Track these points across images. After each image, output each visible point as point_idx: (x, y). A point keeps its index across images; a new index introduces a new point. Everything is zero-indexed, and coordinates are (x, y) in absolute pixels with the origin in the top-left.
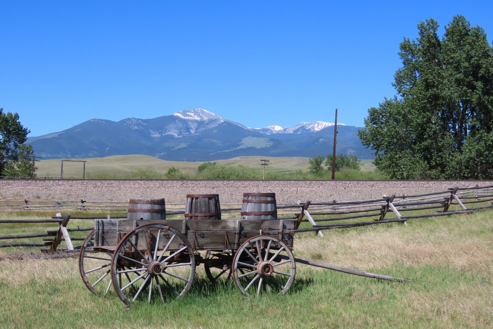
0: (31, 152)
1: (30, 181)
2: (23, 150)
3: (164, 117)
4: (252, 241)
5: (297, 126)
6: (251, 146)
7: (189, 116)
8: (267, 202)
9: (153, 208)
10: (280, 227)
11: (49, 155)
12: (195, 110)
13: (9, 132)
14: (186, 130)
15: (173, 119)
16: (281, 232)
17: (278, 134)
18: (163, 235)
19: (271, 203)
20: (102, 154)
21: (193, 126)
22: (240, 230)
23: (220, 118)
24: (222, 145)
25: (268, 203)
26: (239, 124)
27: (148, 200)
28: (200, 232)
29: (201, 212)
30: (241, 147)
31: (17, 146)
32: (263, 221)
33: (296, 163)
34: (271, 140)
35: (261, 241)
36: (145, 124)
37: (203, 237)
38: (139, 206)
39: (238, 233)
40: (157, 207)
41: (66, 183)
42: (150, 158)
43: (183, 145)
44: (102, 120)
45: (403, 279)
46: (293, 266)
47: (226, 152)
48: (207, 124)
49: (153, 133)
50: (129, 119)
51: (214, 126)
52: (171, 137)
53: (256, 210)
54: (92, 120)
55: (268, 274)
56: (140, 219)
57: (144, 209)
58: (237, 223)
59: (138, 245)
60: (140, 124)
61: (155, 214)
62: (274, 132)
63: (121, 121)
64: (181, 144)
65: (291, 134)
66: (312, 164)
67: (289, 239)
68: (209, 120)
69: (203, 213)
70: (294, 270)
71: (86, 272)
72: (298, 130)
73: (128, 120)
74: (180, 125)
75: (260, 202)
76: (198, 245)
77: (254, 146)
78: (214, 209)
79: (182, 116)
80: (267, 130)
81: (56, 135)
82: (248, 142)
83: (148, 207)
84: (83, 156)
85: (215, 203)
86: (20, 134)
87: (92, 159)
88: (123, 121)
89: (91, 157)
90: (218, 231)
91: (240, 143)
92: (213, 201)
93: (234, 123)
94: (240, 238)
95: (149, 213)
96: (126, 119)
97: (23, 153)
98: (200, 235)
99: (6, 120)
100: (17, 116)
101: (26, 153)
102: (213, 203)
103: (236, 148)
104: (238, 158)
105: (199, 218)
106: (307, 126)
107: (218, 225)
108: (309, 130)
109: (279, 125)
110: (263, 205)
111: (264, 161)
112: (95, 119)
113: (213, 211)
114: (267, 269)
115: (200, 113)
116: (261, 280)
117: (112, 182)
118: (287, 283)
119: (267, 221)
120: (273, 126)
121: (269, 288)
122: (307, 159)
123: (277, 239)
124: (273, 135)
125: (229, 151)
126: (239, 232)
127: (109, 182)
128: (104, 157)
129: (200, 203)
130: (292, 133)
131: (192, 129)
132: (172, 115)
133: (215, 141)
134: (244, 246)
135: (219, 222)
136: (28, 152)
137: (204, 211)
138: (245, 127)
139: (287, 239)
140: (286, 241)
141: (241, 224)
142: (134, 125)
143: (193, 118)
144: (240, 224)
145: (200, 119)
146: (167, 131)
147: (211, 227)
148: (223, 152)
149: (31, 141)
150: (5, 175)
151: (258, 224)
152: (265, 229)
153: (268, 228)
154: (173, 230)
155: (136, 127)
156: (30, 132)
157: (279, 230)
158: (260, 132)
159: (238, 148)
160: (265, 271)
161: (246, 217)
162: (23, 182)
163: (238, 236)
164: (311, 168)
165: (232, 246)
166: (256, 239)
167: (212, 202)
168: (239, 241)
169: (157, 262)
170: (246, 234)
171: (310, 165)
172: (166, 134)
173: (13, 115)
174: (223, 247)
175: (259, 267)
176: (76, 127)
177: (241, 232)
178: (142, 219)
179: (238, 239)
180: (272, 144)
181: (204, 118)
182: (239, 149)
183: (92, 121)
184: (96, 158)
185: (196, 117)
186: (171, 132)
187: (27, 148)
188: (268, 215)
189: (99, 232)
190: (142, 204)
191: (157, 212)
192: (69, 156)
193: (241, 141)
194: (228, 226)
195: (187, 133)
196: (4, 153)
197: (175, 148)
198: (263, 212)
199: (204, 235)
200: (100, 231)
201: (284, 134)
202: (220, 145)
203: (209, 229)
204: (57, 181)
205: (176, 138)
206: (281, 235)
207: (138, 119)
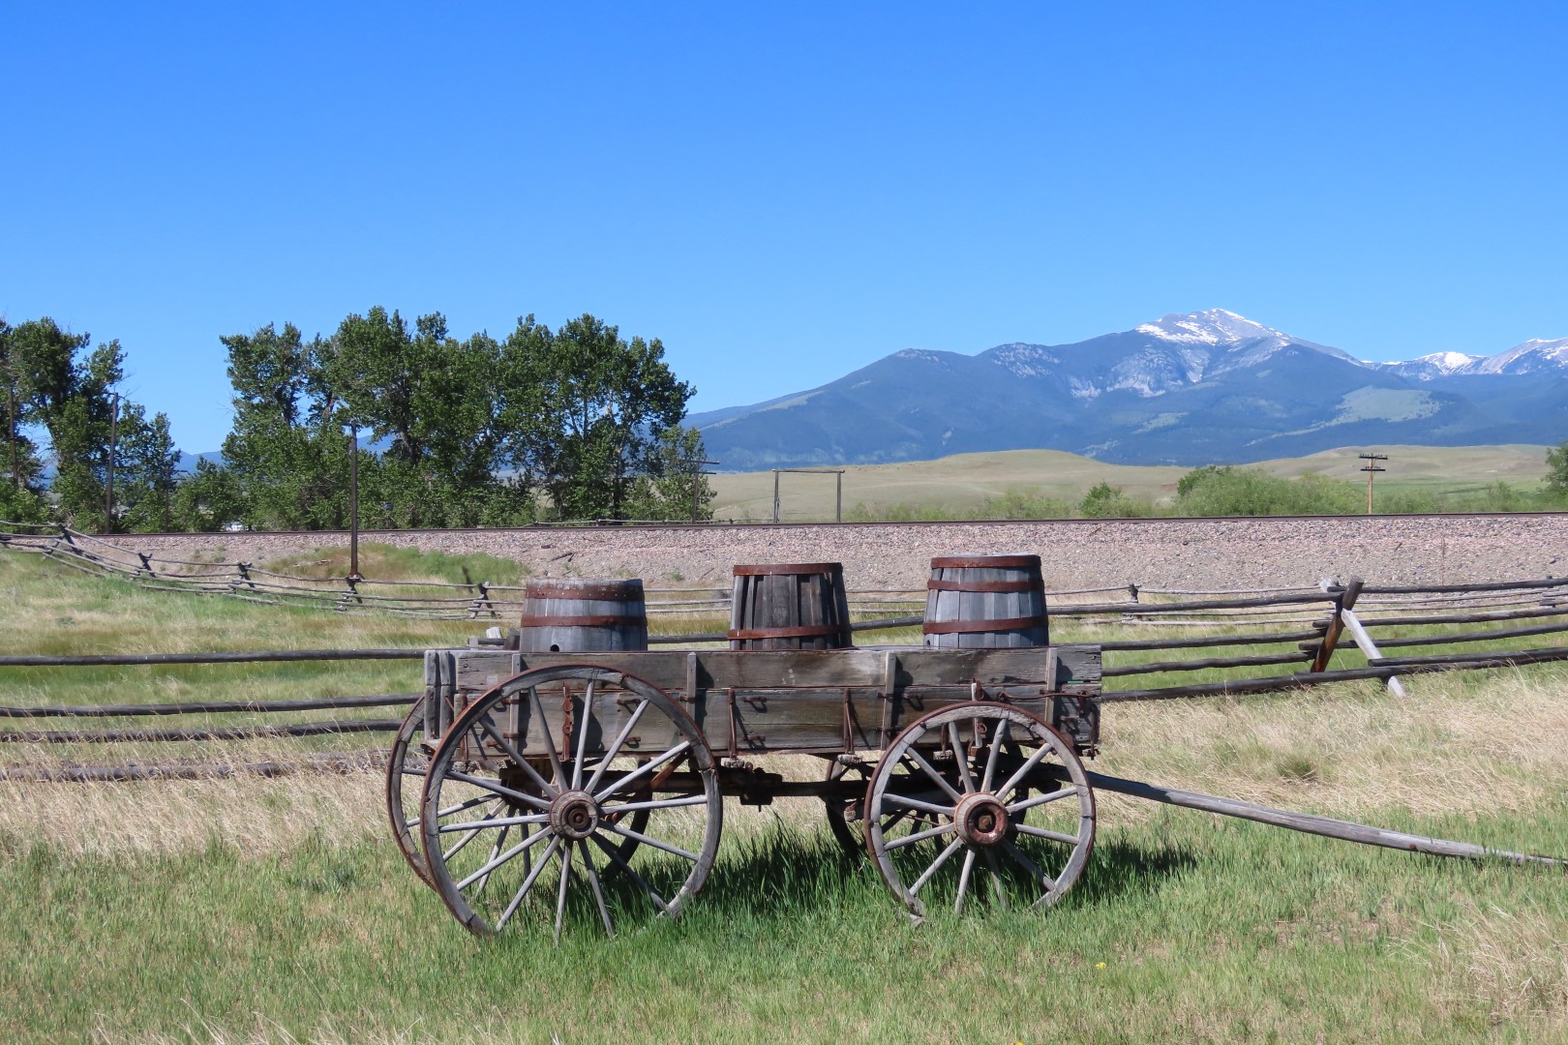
0: (696, 450)
1: (658, 532)
2: (675, 442)
3: (1110, 339)
4: (933, 722)
5: (1515, 350)
6: (1373, 416)
7: (1184, 331)
8: (1004, 589)
9: (594, 614)
10: (1048, 673)
11: (784, 458)
12: (1200, 314)
13: (637, 394)
14: (1175, 375)
15: (1135, 342)
16: (1051, 692)
17: (1457, 377)
18: (619, 702)
19: (1020, 592)
20: (931, 450)
21: (1196, 362)
22: (896, 686)
23: (1278, 334)
24: (1285, 416)
25: (1007, 593)
26: (1336, 350)
27: (574, 586)
28: (751, 693)
29: (773, 625)
30: (1341, 420)
31: (660, 431)
32: (982, 654)
33: (1512, 464)
34: (1436, 396)
35: (976, 720)
36: (1056, 361)
37: (763, 710)
38: (548, 606)
39: (888, 695)
40: (605, 609)
41: (757, 534)
42: (1068, 458)
43: (1167, 419)
44: (930, 353)
45: (1522, 856)
46: (1085, 810)
47: (1297, 436)
48: (1240, 353)
49: (1079, 385)
50: (1008, 347)
51: (1260, 360)
52: (1133, 396)
53: (966, 617)
54: (900, 352)
55: (988, 838)
56: (548, 650)
57: (561, 614)
58: (887, 659)
59: (529, 735)
60: (1039, 361)
61: (596, 633)
62: (1445, 372)
63: (984, 354)
64: (1161, 415)
65: (1496, 376)
66: (1556, 466)
67: (1081, 716)
68: (1244, 340)
69: (777, 627)
70: (1090, 822)
71: (409, 822)
72: (1518, 363)
73: (1004, 351)
74: (1158, 360)
75: (981, 589)
76: (746, 735)
77: (1383, 418)
78: (820, 615)
79: (1163, 334)
80: (1423, 366)
81: (802, 401)
82: (1361, 405)
83: (572, 608)
84: (880, 457)
85: (822, 594)
86: (668, 399)
87: (899, 465)
88: (991, 354)
89: (902, 460)
90: (818, 690)
91: (1338, 407)
92: (814, 585)
93: (1319, 350)
94: (897, 711)
95: (580, 629)
96: (999, 348)
97: (673, 452)
98: (751, 702)
99: (628, 361)
100: (658, 349)
101: (681, 450)
102: (814, 594)
103: (1327, 424)
104: (1332, 454)
105: (765, 644)
106: (1546, 351)
107: (818, 667)
108: (1552, 361)
109: (1457, 351)
110: (990, 599)
111: (1372, 458)
112: (911, 351)
113: (816, 621)
114: (985, 820)
115: (1215, 322)
116: (970, 856)
117: (890, 529)
118: (1064, 866)
119: (998, 655)
120: (1441, 354)
121: (995, 884)
122: (1540, 451)
123: (1026, 716)
124: (1439, 380)
125: (1306, 431)
126: (891, 691)
127: (879, 530)
128: (937, 458)
129: (770, 592)
130: (1500, 372)
131: (1192, 369)
132: (1134, 331)
133: (1263, 402)
134: (906, 739)
135: (821, 659)
136: (689, 449)
137: (780, 622)
138: (1353, 359)
139: (1073, 715)
140: (1072, 720)
141: (898, 664)
142: (1024, 363)
143: (1194, 338)
144: (894, 662)
145: (1216, 340)
146: (1120, 378)
147: (792, 676)
148: (1288, 436)
149: (733, 420)
150: (628, 517)
151: (966, 664)
152: (993, 680)
153: (1000, 677)
154: (639, 686)
155: (1029, 371)
156: (693, 393)
157: (1044, 683)
158: (1400, 374)
159: (1334, 422)
160: (976, 826)
161: (935, 639)
162: (640, 535)
163: (890, 705)
164: (1551, 479)
165: (868, 739)
166: (949, 717)
167: (812, 589)
168: (894, 721)
169: (580, 795)
170: (920, 699)
171: (1549, 469)
172: (1117, 386)
173: (648, 346)
174: (837, 742)
175: (960, 812)
176: (856, 376)
177: (903, 692)
178: (555, 648)
179: (889, 717)
180: (1437, 407)
181: (1229, 337)
182: (1336, 426)
183: (902, 355)
184: (913, 463)
185: (1204, 333)
186: (1131, 381)
187: (685, 438)
188: (1006, 632)
189: (438, 692)
190: (557, 600)
191: (608, 624)
192: (839, 457)
193: (1341, 401)
194: (854, 671)
195: (1180, 382)
196: (625, 455)
197: (1142, 427)
198: (989, 622)
199: (768, 703)
200: (444, 690)
201: (1474, 376)
202: (1278, 415)
203: (784, 683)
204: (734, 531)
205: (1146, 399)
206: (1052, 703)
207: (1034, 347)
